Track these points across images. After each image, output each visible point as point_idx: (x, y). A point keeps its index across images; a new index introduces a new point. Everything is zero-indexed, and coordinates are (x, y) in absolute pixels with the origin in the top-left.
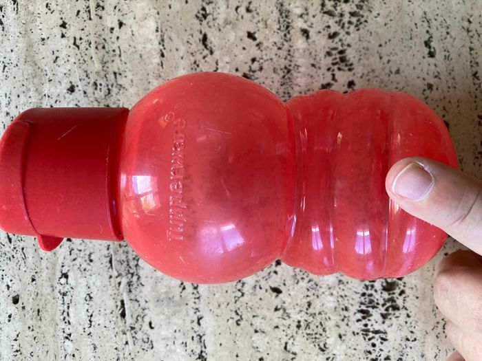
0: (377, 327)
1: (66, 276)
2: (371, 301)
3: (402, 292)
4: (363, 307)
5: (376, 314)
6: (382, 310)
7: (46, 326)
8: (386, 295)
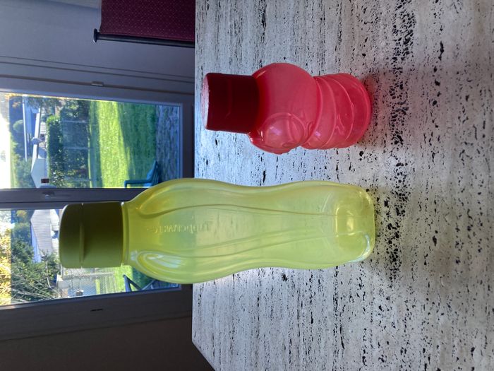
0: (399, 66)
3: (412, 43)
5: (399, 58)
6: (402, 56)
8: (404, 47)
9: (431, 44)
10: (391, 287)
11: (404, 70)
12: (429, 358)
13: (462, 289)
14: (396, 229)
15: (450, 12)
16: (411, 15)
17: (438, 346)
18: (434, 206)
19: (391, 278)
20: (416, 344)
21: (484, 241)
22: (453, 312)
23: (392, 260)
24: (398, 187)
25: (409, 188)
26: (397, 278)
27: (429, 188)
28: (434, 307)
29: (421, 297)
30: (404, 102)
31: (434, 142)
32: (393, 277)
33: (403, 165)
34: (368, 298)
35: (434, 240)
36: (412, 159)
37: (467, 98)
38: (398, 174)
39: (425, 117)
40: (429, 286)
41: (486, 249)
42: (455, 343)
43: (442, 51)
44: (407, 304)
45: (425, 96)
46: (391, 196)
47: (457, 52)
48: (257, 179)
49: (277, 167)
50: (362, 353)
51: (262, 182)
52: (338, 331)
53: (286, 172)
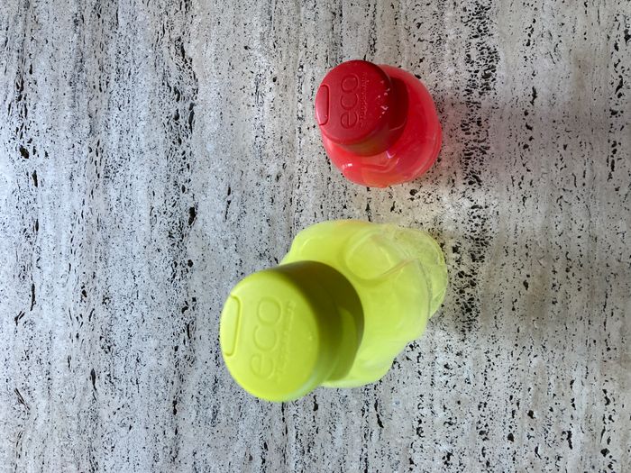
0: (475, 100)
1: (302, 67)
2: (474, 84)
3: (494, 79)
4: (468, 88)
5: (476, 92)
6: (480, 90)
7: (289, 95)
8: (483, 81)
9: (520, 87)
10: (463, 340)
11: (483, 105)
12: (518, 404)
13: (560, 328)
14: (470, 276)
15: (545, 60)
16: (492, 49)
17: (530, 389)
18: (525, 250)
19: (463, 331)
20: (501, 394)
21: (585, 280)
22: (549, 351)
23: (464, 311)
24: (474, 232)
25: (490, 232)
26: (474, 329)
27: (519, 232)
28: (526, 351)
29: (506, 344)
30: (484, 141)
31: (525, 186)
32: (466, 329)
33: (481, 208)
34: (427, 359)
35: (526, 285)
36: (494, 202)
37: (565, 147)
38: (474, 217)
39: (513, 160)
40: (518, 331)
41: (587, 287)
42: (551, 381)
43: (535, 96)
44: (488, 355)
45: (513, 138)
46: (463, 241)
47: (553, 101)
48: (169, 220)
49: (229, 202)
50: (416, 424)
51: (186, 224)
52: (372, 409)
53: (255, 211)
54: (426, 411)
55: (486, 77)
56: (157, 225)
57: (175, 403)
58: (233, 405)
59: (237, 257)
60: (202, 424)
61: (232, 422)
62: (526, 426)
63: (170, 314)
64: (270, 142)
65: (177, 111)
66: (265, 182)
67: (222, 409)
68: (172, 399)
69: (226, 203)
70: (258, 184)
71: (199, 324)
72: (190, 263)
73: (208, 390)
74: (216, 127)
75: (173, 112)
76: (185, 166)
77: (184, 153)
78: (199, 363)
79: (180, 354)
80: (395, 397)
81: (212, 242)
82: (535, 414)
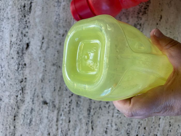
0: (140, 17)
3: (148, 10)
4: (138, 12)
5: (141, 14)
12: (141, 125)
15: (166, 6)
43: (161, 18)
48: (18, 47)
49: (43, 43)
50: (105, 130)
51: (25, 49)
52: (90, 123)
53: (53, 47)
54: (109, 125)
55: (145, 9)
56: (13, 48)
57: (15, 116)
58: (38, 119)
59: (44, 64)
60: (25, 125)
61: (37, 125)
62: (143, 132)
63: (15, 83)
64: (61, 21)
65: (25, 4)
66: (58, 37)
67: (34, 120)
68: (14, 115)
69: (41, 43)
70: (55, 37)
71: (27, 88)
72: (25, 65)
73: (28, 113)
74: (40, 13)
75: (23, 4)
76: (26, 26)
77: (26, 21)
78: (26, 102)
79: (19, 98)
80: (99, 120)
81: (35, 57)
82: (146, 128)
